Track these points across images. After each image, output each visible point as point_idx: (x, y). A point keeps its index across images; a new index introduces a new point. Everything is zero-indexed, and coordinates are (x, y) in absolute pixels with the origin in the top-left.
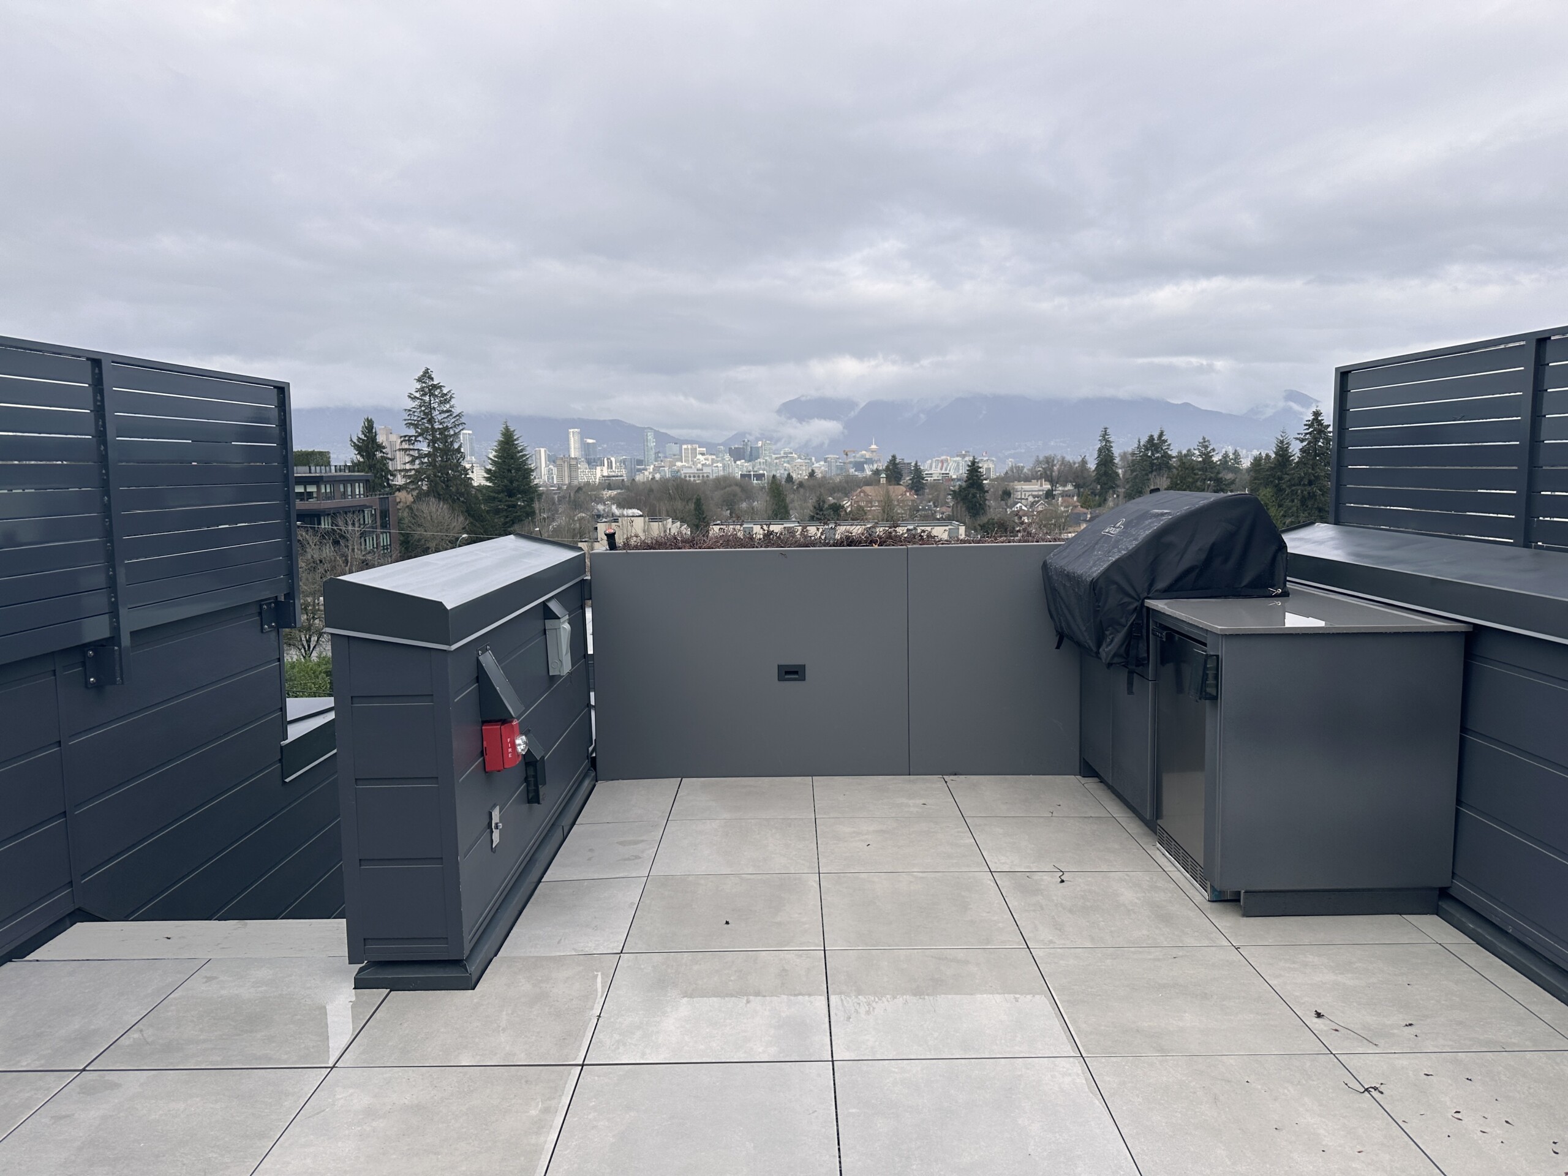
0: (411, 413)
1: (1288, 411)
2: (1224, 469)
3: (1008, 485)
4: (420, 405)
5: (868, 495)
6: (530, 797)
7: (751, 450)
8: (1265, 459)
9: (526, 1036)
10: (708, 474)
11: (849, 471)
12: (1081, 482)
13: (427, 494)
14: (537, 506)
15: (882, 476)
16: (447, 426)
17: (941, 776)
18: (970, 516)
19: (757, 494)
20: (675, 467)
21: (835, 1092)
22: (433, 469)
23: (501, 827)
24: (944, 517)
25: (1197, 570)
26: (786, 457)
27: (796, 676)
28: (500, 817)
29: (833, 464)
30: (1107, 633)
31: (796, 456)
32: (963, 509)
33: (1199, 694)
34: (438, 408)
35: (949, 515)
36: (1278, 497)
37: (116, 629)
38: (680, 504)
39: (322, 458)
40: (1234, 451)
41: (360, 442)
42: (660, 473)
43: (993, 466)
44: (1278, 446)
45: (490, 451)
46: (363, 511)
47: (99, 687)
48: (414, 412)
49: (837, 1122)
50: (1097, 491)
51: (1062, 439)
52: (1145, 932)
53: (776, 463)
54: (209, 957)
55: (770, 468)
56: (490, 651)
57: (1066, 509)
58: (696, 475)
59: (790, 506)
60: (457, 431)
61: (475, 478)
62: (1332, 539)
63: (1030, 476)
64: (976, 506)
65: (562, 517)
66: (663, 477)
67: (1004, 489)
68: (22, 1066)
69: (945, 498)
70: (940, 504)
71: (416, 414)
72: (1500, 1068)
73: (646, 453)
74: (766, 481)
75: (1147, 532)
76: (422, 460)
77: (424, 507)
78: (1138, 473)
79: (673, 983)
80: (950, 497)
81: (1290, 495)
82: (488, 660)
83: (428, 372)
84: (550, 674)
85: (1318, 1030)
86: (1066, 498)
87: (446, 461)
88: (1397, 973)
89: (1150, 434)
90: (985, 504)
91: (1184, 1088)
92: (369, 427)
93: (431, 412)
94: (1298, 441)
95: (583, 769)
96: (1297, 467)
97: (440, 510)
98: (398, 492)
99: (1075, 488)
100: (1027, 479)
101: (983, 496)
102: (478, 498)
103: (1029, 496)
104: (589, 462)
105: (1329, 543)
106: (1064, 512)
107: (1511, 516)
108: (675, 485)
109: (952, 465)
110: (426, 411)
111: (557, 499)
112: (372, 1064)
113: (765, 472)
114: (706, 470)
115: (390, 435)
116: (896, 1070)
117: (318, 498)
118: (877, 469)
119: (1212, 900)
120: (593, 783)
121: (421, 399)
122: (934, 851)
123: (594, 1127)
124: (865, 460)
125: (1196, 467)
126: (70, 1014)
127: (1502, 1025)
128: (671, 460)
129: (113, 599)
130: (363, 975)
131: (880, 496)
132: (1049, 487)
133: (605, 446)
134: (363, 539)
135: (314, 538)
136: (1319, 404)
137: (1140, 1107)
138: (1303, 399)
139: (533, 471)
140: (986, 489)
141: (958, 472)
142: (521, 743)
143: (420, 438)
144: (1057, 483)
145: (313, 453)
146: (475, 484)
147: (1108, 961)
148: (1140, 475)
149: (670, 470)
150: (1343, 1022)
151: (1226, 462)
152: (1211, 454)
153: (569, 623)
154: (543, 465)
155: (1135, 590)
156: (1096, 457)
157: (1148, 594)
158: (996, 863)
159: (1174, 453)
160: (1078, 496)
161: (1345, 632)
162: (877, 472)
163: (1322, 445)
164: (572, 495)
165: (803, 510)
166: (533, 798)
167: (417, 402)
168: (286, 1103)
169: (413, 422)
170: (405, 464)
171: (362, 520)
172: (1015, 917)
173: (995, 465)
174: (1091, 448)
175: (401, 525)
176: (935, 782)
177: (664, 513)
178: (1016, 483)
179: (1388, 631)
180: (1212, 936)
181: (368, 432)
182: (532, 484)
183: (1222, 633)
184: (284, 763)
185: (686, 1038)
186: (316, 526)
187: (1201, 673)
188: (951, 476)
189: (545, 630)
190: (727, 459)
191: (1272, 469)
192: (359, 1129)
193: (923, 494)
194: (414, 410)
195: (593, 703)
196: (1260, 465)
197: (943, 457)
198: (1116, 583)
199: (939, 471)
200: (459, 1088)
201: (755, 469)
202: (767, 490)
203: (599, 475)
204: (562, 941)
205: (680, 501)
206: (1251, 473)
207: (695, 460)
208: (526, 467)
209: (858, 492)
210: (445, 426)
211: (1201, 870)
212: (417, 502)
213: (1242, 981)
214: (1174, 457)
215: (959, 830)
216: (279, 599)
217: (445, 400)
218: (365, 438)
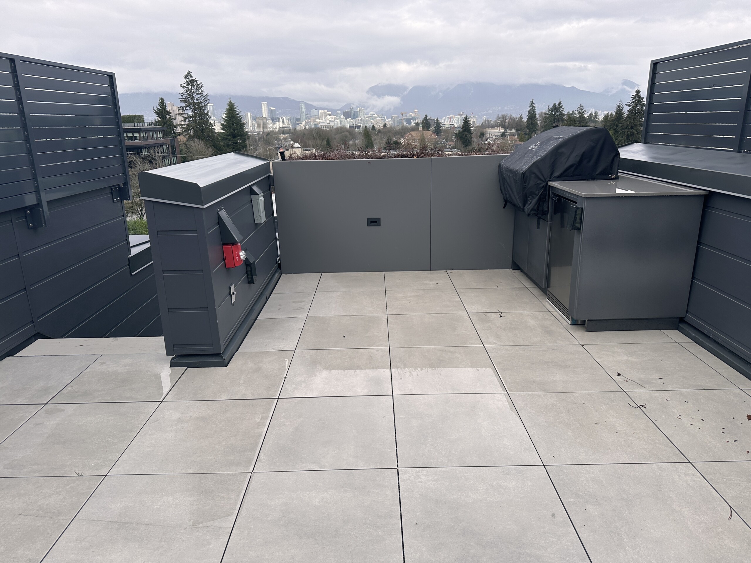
0: (183, 95)
1: (623, 91)
2: (590, 121)
3: (483, 130)
4: (187, 91)
5: (413, 136)
6: (249, 281)
7: (354, 113)
8: (610, 116)
9: (252, 387)
10: (333, 126)
11: (403, 123)
12: (519, 128)
13: (193, 137)
14: (248, 143)
15: (420, 126)
16: (201, 101)
17: (445, 271)
18: (464, 146)
19: (357, 136)
20: (316, 122)
21: (394, 409)
22: (195, 124)
23: (235, 294)
24: (451, 147)
25: (575, 166)
26: (372, 116)
27: (376, 224)
28: (235, 289)
29: (395, 120)
30: (529, 199)
31: (377, 116)
32: (460, 143)
33: (572, 227)
34: (196, 92)
35: (453, 146)
36: (615, 135)
37: (39, 199)
38: (319, 142)
39: (140, 119)
40: (595, 112)
41: (158, 111)
42: (308, 125)
43: (476, 120)
44: (617, 109)
45: (223, 114)
46: (163, 146)
47: (34, 228)
48: (184, 94)
49: (395, 421)
50: (527, 133)
51: (511, 106)
52: (539, 339)
53: (367, 120)
54: (102, 354)
55: (363, 122)
56: (224, 210)
57: (511, 142)
58: (327, 126)
59: (374, 142)
60: (206, 104)
61: (216, 129)
62: (642, 150)
63: (494, 125)
64: (467, 141)
65: (261, 148)
66: (310, 128)
67: (481, 132)
68: (18, 402)
69: (452, 137)
70: (449, 140)
71: (185, 95)
72: (701, 397)
73: (301, 115)
74: (362, 129)
75: (551, 147)
76: (190, 119)
77: (192, 143)
78: (547, 123)
79: (320, 362)
80: (454, 137)
81: (621, 134)
82: (223, 214)
83: (189, 73)
84: (256, 222)
85: (618, 381)
86: (512, 136)
87: (201, 120)
88: (656, 356)
89: (554, 103)
90: (471, 140)
91: (555, 406)
92: (162, 102)
93: (192, 94)
94: (627, 106)
95: (275, 268)
96: (626, 120)
97: (200, 145)
98: (179, 136)
99: (516, 131)
100: (493, 127)
101: (471, 136)
102: (218, 139)
103: (493, 136)
104: (272, 120)
105: (640, 152)
106: (510, 143)
107: (733, 137)
108: (316, 131)
109: (455, 120)
110: (190, 94)
111: (257, 139)
112: (180, 400)
113: (361, 125)
114: (332, 124)
115: (173, 107)
116: (422, 399)
117: (140, 140)
118: (417, 122)
119: (572, 324)
120: (280, 275)
121: (187, 87)
122: (441, 304)
123: (284, 425)
124: (411, 118)
125: (576, 120)
126: (38, 379)
127: (704, 378)
128: (314, 118)
129: (36, 185)
130: (174, 361)
131: (419, 137)
132: (503, 131)
133: (280, 111)
134: (163, 160)
135: (140, 159)
136: (639, 87)
137: (534, 415)
138: (631, 84)
139: (245, 124)
140: (472, 132)
141: (458, 123)
142: (242, 255)
143: (188, 108)
144: (507, 129)
145: (135, 116)
146: (217, 131)
147: (521, 351)
148: (548, 124)
149: (313, 123)
150: (630, 378)
151: (591, 117)
152: (583, 113)
153: (263, 197)
154: (250, 121)
155: (544, 177)
156: (527, 115)
157: (550, 179)
158: (470, 309)
159: (566, 113)
160: (518, 135)
161: (645, 195)
162: (417, 124)
163: (639, 108)
164: (265, 137)
165: (381, 145)
166: (250, 281)
167: (185, 89)
168: (141, 417)
169: (184, 99)
170: (181, 121)
171: (162, 150)
172: (478, 332)
173: (477, 120)
174: (525, 110)
175: (182, 153)
176: (442, 274)
177: (311, 146)
178: (487, 129)
179: (667, 195)
180: (571, 340)
181: (162, 105)
182: (244, 131)
183: (585, 197)
184: (131, 266)
185: (326, 386)
186: (140, 153)
187: (573, 217)
188: (455, 126)
189: (251, 201)
190: (342, 118)
191: (613, 120)
192: (176, 427)
193: (441, 136)
194: (184, 93)
195: (278, 237)
196: (607, 119)
197: (451, 116)
198: (535, 173)
199: (449, 123)
200: (221, 410)
201: (356, 123)
202: (362, 134)
203: (278, 127)
204: (268, 345)
205: (319, 140)
206: (603, 123)
207: (326, 118)
208: (241, 122)
209: (408, 134)
210: (200, 101)
211: (568, 310)
212: (188, 141)
213: (584, 360)
214: (565, 115)
215: (453, 295)
216: (120, 186)
217: (199, 87)
218: (161, 108)
